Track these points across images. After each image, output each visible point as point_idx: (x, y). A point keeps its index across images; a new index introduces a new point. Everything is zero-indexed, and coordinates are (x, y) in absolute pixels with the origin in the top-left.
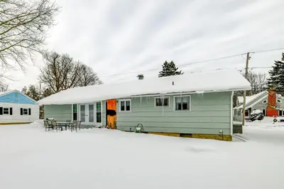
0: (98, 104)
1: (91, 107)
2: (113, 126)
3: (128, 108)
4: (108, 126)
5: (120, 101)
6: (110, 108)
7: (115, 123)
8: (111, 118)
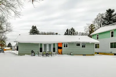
0: (54, 44)
1: (50, 45)
2: (61, 53)
3: (67, 46)
4: (59, 53)
5: (64, 43)
6: (59, 46)
7: (62, 52)
8: (60, 50)
